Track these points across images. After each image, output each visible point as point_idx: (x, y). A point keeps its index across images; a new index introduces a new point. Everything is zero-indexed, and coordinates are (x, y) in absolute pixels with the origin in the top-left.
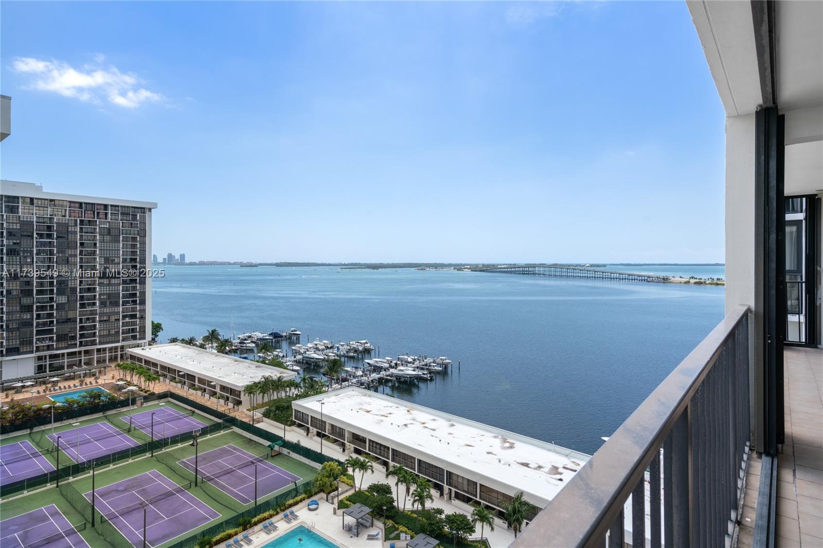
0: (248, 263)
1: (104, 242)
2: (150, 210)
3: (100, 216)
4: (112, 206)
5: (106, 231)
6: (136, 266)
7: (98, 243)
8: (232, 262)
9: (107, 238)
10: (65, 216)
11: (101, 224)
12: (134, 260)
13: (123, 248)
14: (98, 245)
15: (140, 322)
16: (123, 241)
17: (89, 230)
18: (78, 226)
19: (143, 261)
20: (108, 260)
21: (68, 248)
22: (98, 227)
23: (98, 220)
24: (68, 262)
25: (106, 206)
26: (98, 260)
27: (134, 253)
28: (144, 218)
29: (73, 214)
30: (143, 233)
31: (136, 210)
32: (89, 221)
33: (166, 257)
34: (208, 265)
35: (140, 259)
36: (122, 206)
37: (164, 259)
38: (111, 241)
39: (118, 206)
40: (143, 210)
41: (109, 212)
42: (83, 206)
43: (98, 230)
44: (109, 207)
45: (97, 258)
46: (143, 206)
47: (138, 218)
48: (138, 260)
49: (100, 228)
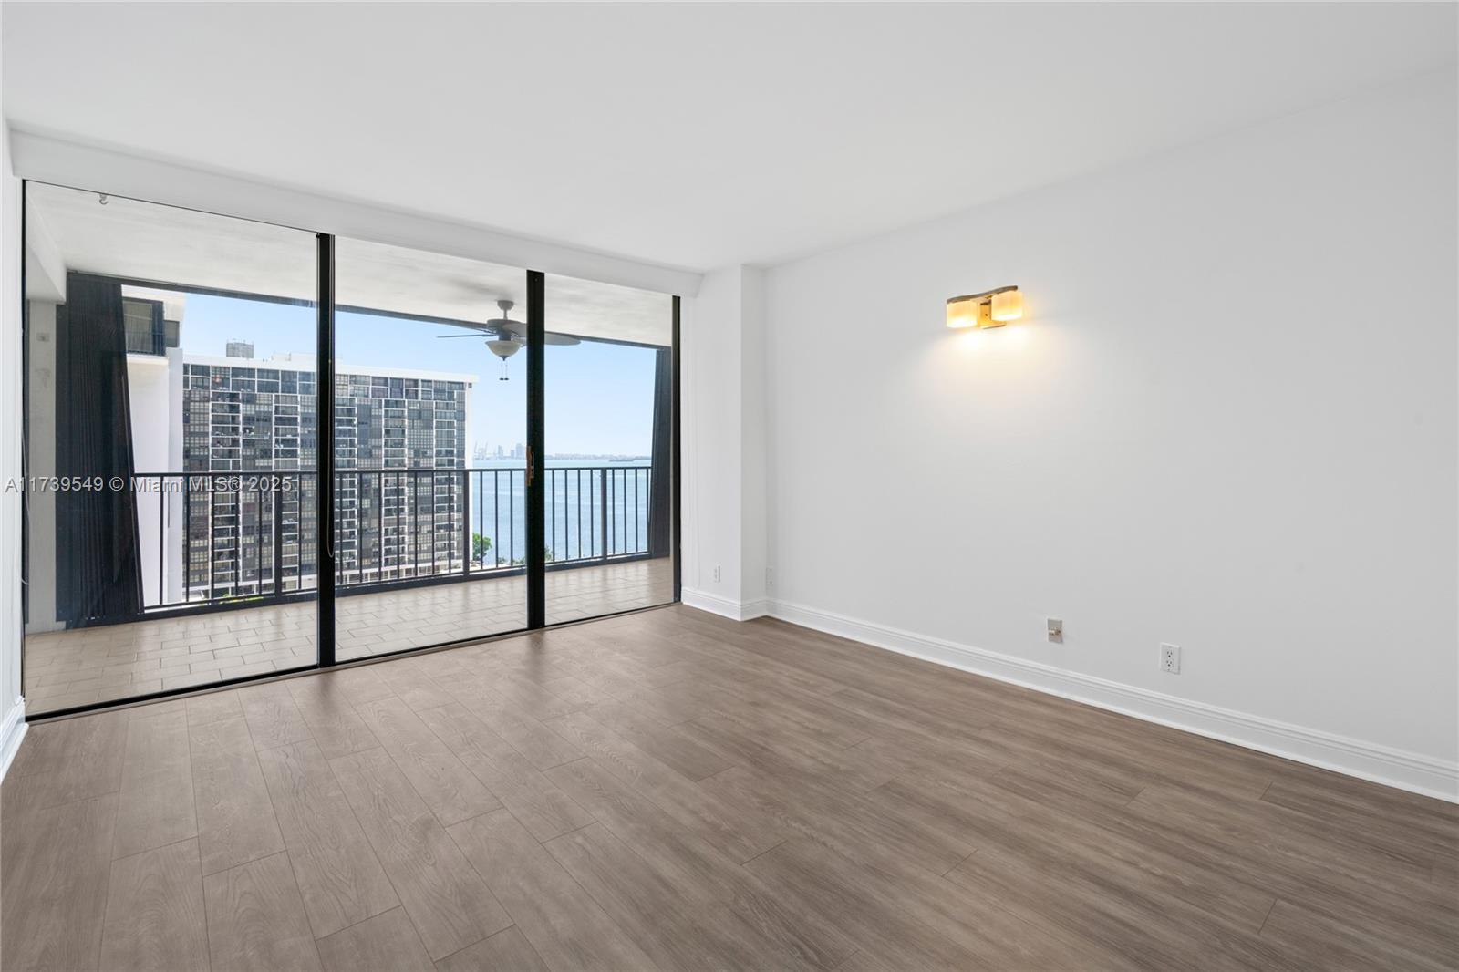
1: (413, 428)
2: (470, 385)
3: (409, 395)
4: (423, 381)
5: (416, 414)
6: (453, 460)
7: (406, 430)
9: (418, 423)
10: (367, 396)
11: (410, 406)
12: (450, 453)
13: (437, 437)
14: (406, 433)
15: (458, 535)
16: (437, 427)
17: (397, 414)
18: (383, 409)
19: (461, 454)
20: (417, 453)
21: (372, 437)
22: (406, 410)
23: (406, 401)
25: (415, 382)
26: (406, 452)
27: (450, 443)
28: (463, 395)
29: (377, 393)
30: (461, 416)
31: (453, 385)
32: (396, 402)
35: (458, 452)
36: (436, 382)
38: (423, 428)
39: (431, 381)
40: (461, 385)
41: (420, 389)
42: (389, 381)
43: (406, 414)
44: (420, 383)
45: (406, 449)
46: (461, 381)
47: (455, 396)
48: (455, 452)
49: (409, 410)
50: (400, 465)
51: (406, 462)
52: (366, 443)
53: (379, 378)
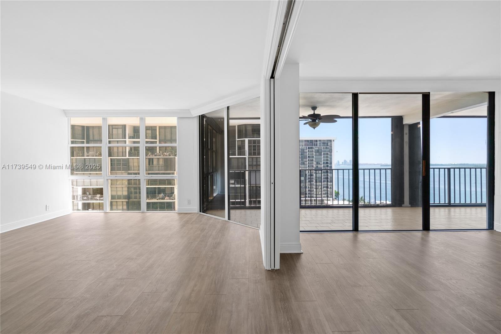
0: (385, 164)
1: (316, 155)
2: (334, 141)
3: (315, 145)
4: (319, 140)
5: (317, 151)
6: (328, 165)
7: (314, 156)
8: (376, 164)
9: (317, 154)
10: (303, 146)
11: (315, 148)
12: (327, 163)
13: (323, 158)
14: (314, 157)
15: (330, 190)
16: (323, 155)
17: (311, 151)
18: (308, 150)
19: (331, 163)
20: (317, 163)
21: (304, 158)
22: (314, 150)
23: (314, 147)
24: (304, 164)
25: (317, 141)
26: (314, 163)
27: (327, 160)
28: (331, 144)
29: (306, 145)
30: (331, 151)
31: (328, 141)
32: (311, 147)
33: (343, 161)
34: (363, 165)
35: (330, 163)
36: (323, 140)
37: (343, 163)
38: (319, 155)
39: (321, 140)
40: (330, 141)
41: (318, 143)
42: (309, 141)
43: (314, 151)
44: (318, 141)
45: (314, 162)
46: (331, 139)
47: (329, 145)
48: (329, 163)
49: (315, 150)
50: (312, 167)
51: (314, 166)
52: (303, 160)
53: (306, 140)
